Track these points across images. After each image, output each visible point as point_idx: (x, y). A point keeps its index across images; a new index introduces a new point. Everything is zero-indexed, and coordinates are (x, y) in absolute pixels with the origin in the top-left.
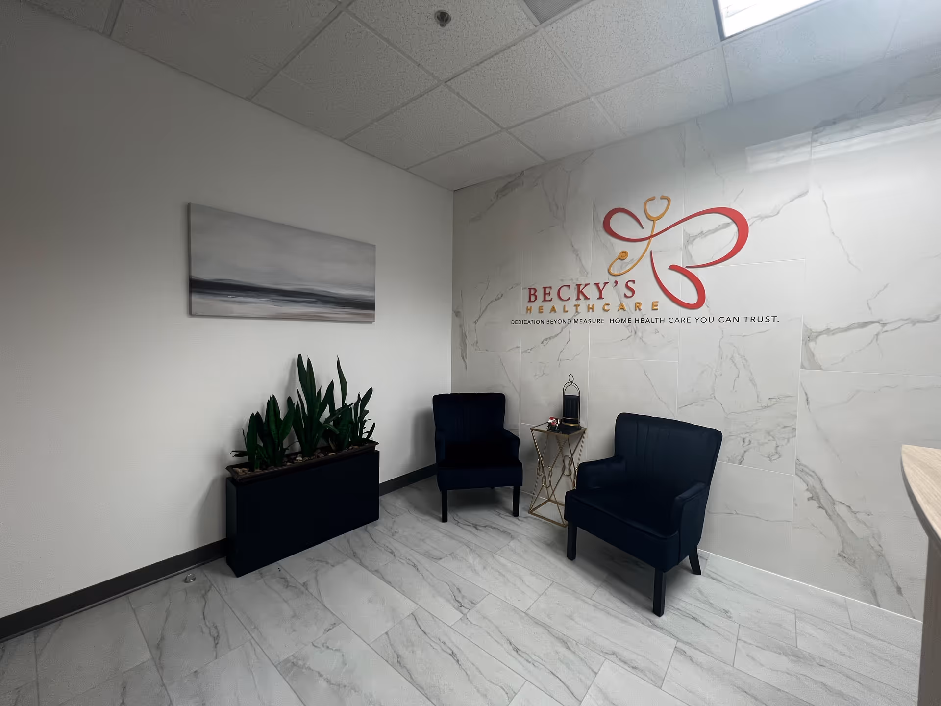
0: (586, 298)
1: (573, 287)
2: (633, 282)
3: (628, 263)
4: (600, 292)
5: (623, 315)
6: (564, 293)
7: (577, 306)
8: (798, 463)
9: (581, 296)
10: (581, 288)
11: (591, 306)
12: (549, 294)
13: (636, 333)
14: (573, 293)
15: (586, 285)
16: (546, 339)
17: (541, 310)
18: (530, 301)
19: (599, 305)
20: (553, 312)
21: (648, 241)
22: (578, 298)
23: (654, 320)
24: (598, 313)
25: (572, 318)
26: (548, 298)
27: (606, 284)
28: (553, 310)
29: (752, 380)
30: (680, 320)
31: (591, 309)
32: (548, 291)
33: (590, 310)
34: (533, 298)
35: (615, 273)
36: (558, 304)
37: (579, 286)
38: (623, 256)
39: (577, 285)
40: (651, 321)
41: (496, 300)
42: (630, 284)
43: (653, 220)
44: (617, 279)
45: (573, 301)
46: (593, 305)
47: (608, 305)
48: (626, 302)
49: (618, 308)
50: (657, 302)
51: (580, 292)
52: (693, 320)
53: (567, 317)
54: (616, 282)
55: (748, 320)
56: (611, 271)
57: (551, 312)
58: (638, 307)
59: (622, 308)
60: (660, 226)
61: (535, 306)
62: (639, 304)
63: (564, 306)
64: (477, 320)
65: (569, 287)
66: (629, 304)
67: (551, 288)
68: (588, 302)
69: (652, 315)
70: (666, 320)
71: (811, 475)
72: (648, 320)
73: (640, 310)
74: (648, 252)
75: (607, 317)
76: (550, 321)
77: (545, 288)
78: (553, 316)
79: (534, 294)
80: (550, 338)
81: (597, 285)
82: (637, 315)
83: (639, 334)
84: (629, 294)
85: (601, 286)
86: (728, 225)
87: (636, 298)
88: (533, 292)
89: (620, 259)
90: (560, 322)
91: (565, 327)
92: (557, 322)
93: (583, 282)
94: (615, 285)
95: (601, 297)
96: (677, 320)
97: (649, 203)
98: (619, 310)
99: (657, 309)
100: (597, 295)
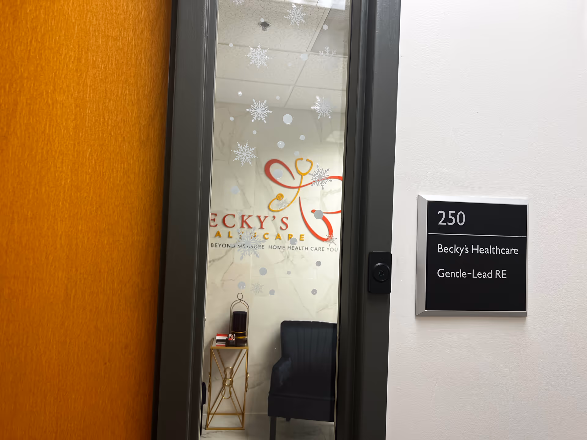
0: (249, 227)
1: (238, 216)
2: (287, 218)
4: (262, 223)
5: (279, 243)
6: (228, 221)
9: (245, 225)
10: (245, 218)
11: (253, 234)
12: (214, 220)
13: (288, 257)
14: (238, 222)
15: (250, 216)
19: (260, 233)
20: (217, 237)
21: (298, 189)
22: (242, 227)
23: (301, 248)
24: (259, 240)
25: (236, 243)
26: (212, 223)
27: (266, 217)
28: (218, 235)
30: (318, 249)
32: (212, 217)
35: (274, 209)
36: (224, 231)
37: (243, 216)
38: (280, 197)
39: (241, 215)
40: (298, 248)
42: (285, 220)
43: (302, 175)
44: (275, 214)
45: (237, 228)
46: (255, 234)
47: (267, 234)
48: (281, 233)
49: (275, 237)
50: (303, 235)
51: (243, 221)
52: (325, 249)
53: (231, 242)
54: (274, 217)
56: (271, 207)
57: (215, 236)
58: (290, 237)
59: (278, 237)
60: (307, 179)
62: (291, 235)
63: (229, 233)
66: (284, 234)
67: (216, 215)
68: (251, 231)
69: (299, 244)
70: (309, 249)
74: (297, 198)
75: (266, 244)
76: (214, 245)
78: (217, 241)
81: (259, 217)
82: (289, 244)
83: (291, 258)
84: (284, 227)
85: (262, 219)
87: (289, 231)
89: (277, 199)
90: (224, 246)
91: (229, 251)
92: (221, 246)
93: (247, 213)
94: (273, 219)
95: (261, 227)
96: (316, 249)
97: (298, 162)
98: (276, 239)
99: (303, 240)
100: (259, 225)
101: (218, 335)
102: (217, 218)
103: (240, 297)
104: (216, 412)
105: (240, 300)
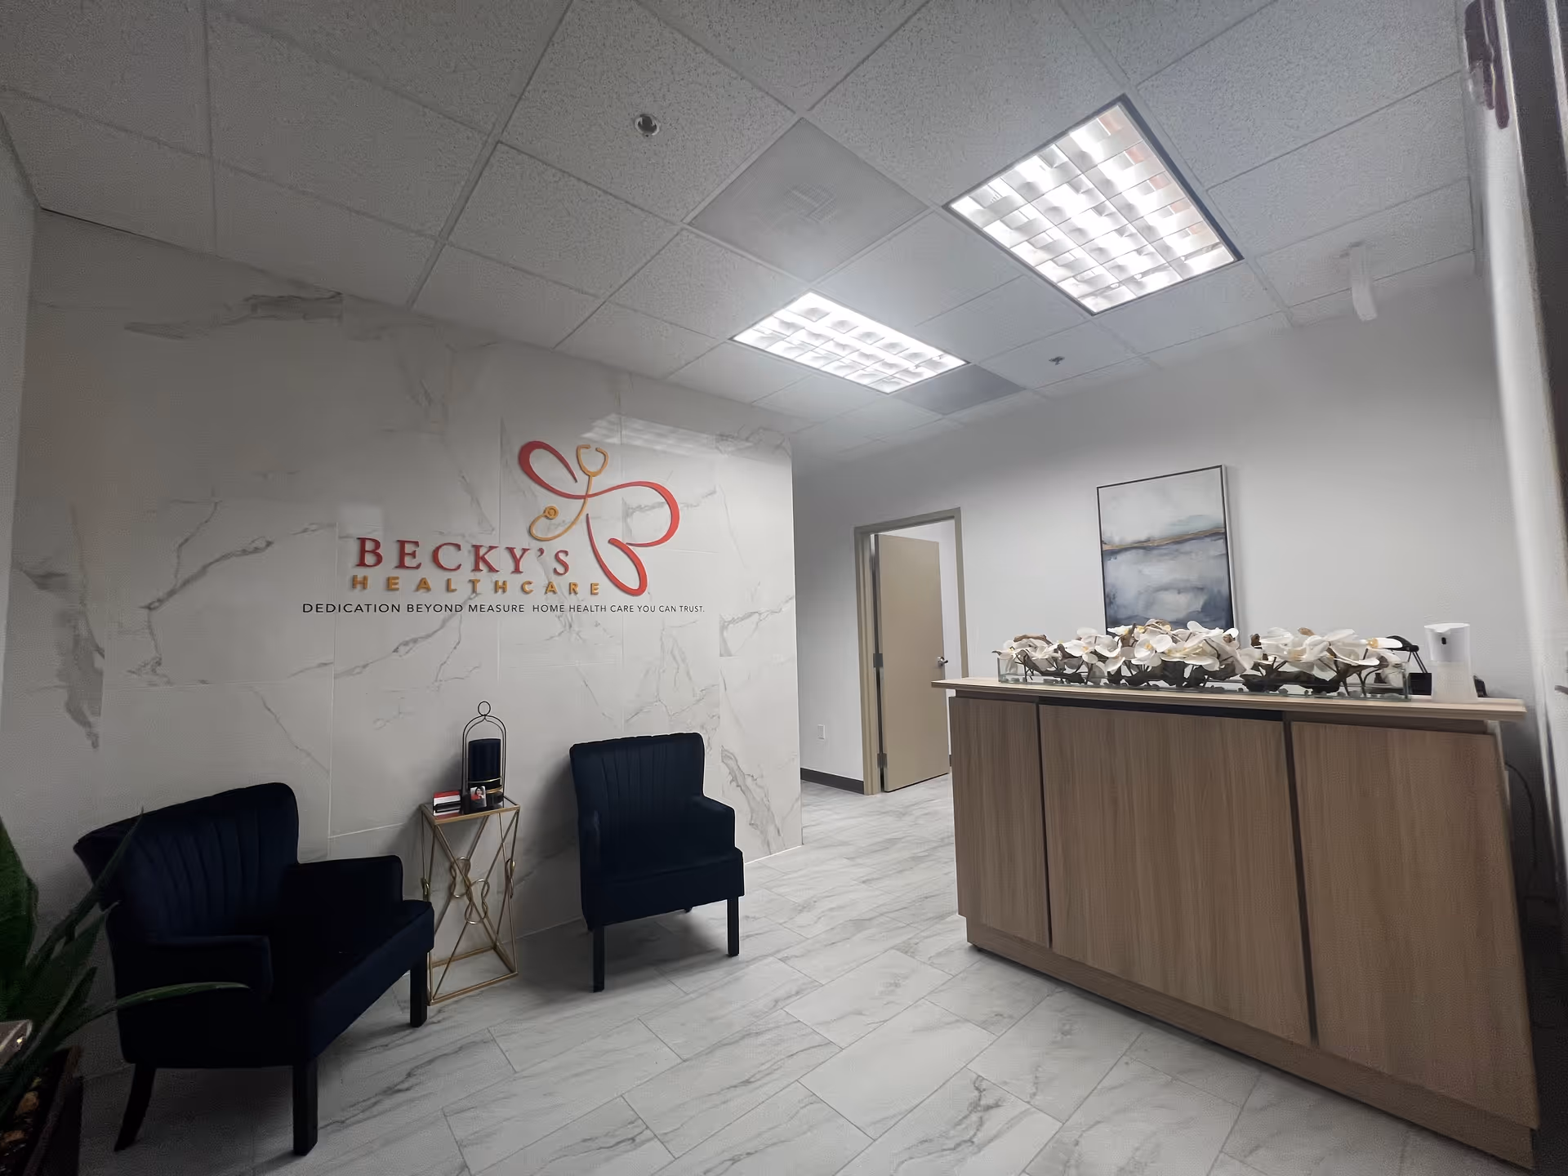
0: (491, 569)
1: (466, 548)
2: (566, 553)
3: (559, 525)
4: (517, 562)
5: (552, 600)
6: (447, 557)
7: (473, 583)
8: (723, 750)
9: (482, 566)
10: (482, 552)
11: (500, 584)
12: (413, 555)
13: (571, 626)
14: (467, 559)
15: (491, 548)
16: (406, 644)
17: (390, 585)
18: (362, 564)
19: (514, 582)
20: (422, 591)
21: (583, 500)
22: (477, 569)
23: (594, 608)
24: (513, 596)
25: (465, 603)
26: (408, 561)
27: (525, 550)
28: (423, 585)
29: (688, 674)
30: (623, 609)
31: (499, 587)
32: (409, 548)
33: (500, 591)
34: (369, 559)
35: (540, 535)
36: (436, 578)
37: (477, 548)
38: (550, 513)
39: (474, 546)
40: (589, 609)
41: (245, 552)
42: (562, 556)
43: (590, 476)
44: (543, 545)
45: (466, 573)
46: (504, 583)
47: (530, 583)
48: (555, 580)
49: (545, 589)
50: (597, 585)
51: (479, 559)
52: (635, 609)
53: (453, 599)
54: (541, 551)
55: (683, 608)
56: (534, 531)
57: (418, 589)
58: (573, 589)
59: (550, 588)
61: (376, 576)
62: (575, 585)
63: (448, 581)
64: (160, 601)
65: (458, 547)
66: (561, 583)
67: (416, 544)
68: (495, 577)
69: (592, 601)
70: (608, 608)
71: (731, 758)
72: (586, 609)
73: (576, 593)
74: (583, 517)
75: (528, 601)
76: (415, 608)
77: (402, 544)
78: (422, 598)
79: (374, 552)
80: (415, 641)
81: (511, 550)
82: (572, 601)
83: (576, 627)
84: (560, 569)
85: (518, 553)
86: (660, 505)
87: (570, 577)
88: (369, 546)
89: (546, 516)
90: (438, 608)
91: (450, 617)
92: (431, 608)
93: (485, 541)
94: (539, 553)
95: (517, 570)
96: (620, 609)
97: (582, 451)
98: (546, 593)
99: (596, 594)
100: (512, 567)
101: (438, 795)
102: (418, 550)
103: (484, 709)
104: (455, 955)
105: (485, 715)
